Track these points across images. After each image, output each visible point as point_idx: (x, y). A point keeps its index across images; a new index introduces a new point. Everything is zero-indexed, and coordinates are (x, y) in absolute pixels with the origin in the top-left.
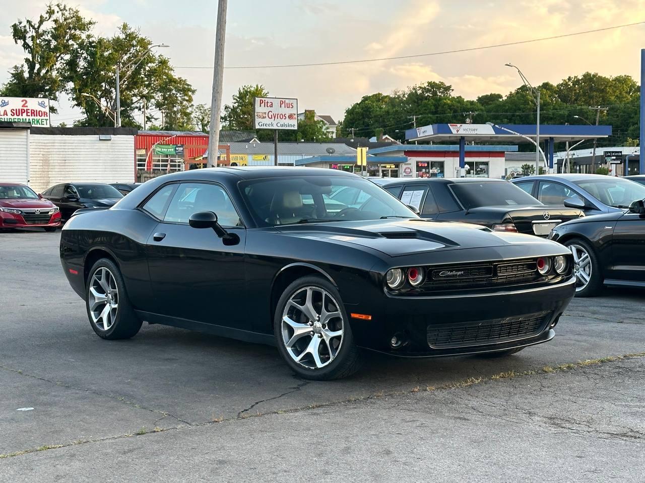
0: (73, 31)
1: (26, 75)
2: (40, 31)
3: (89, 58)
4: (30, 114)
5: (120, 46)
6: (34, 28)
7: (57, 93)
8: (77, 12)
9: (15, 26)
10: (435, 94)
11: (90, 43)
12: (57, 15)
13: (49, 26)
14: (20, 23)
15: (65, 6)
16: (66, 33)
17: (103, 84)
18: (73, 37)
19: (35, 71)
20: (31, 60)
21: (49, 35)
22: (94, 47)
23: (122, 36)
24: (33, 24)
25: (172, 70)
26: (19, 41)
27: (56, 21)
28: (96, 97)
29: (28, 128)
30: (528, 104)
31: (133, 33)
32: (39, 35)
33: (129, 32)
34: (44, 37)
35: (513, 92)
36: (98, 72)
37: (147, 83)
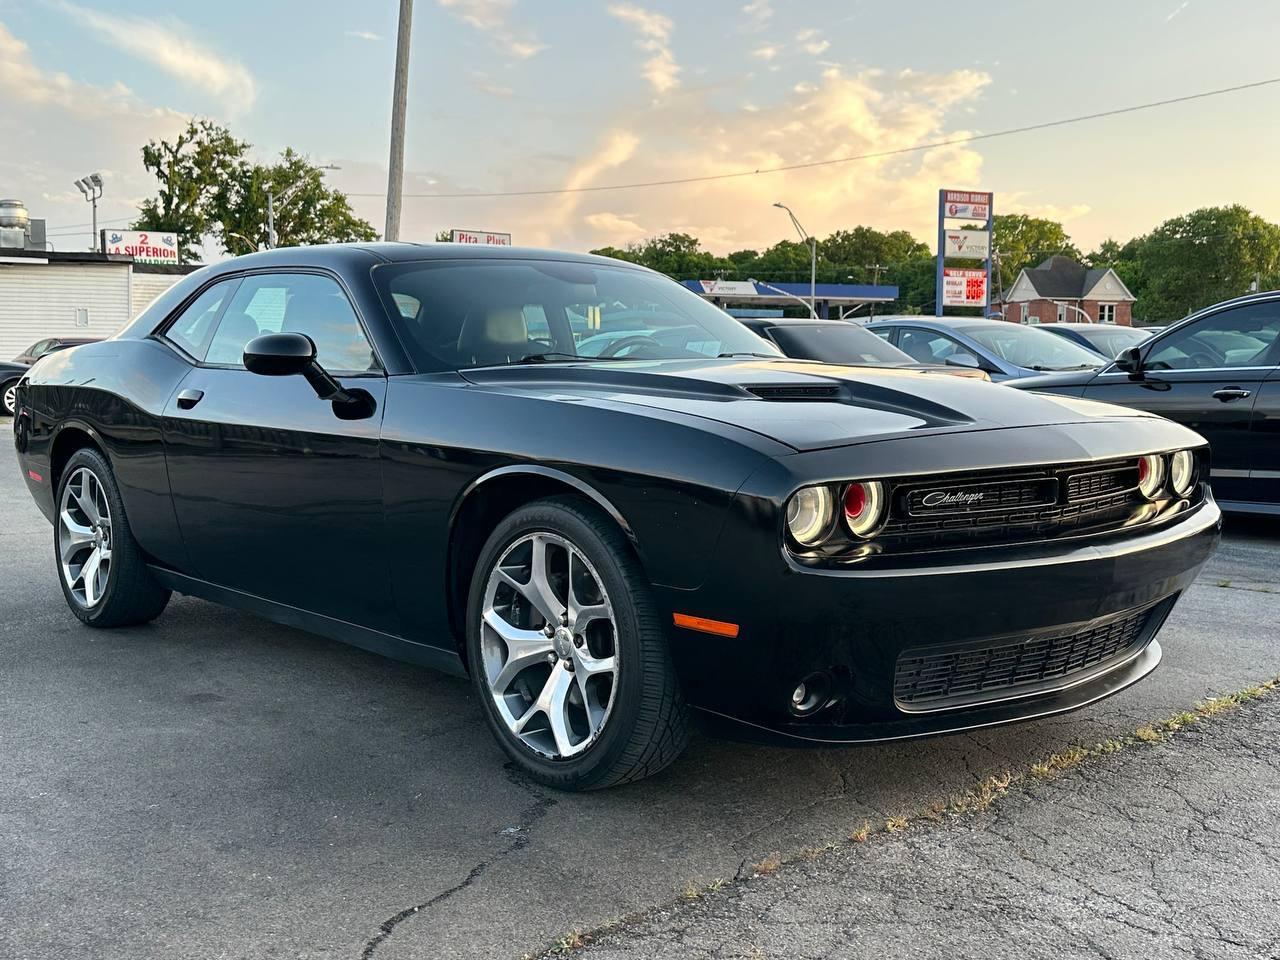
0: (221, 157)
1: (161, 211)
2: (179, 156)
3: (242, 191)
4: (151, 253)
5: (283, 178)
6: (171, 151)
7: (201, 236)
8: (226, 132)
9: (146, 149)
10: (678, 248)
11: (244, 172)
12: (202, 136)
13: (190, 149)
14: (153, 145)
15: (211, 124)
16: (213, 159)
17: (262, 225)
18: (223, 164)
19: (173, 207)
20: (167, 192)
21: (191, 161)
22: (249, 177)
23: (286, 165)
24: (169, 146)
25: (350, 209)
26: (151, 168)
27: (199, 143)
28: (252, 241)
29: (130, 263)
30: (790, 263)
31: (299, 161)
32: (177, 161)
33: (294, 159)
34: (183, 163)
35: (771, 248)
36: (254, 210)
37: (318, 225)
